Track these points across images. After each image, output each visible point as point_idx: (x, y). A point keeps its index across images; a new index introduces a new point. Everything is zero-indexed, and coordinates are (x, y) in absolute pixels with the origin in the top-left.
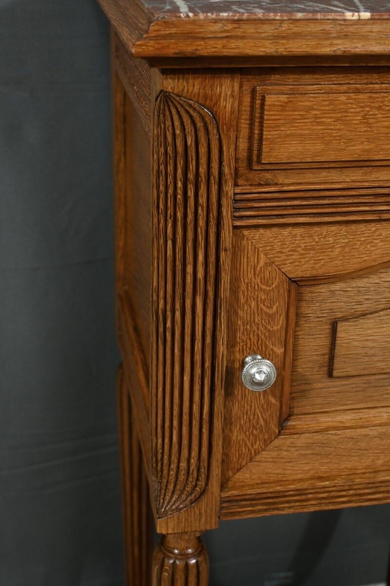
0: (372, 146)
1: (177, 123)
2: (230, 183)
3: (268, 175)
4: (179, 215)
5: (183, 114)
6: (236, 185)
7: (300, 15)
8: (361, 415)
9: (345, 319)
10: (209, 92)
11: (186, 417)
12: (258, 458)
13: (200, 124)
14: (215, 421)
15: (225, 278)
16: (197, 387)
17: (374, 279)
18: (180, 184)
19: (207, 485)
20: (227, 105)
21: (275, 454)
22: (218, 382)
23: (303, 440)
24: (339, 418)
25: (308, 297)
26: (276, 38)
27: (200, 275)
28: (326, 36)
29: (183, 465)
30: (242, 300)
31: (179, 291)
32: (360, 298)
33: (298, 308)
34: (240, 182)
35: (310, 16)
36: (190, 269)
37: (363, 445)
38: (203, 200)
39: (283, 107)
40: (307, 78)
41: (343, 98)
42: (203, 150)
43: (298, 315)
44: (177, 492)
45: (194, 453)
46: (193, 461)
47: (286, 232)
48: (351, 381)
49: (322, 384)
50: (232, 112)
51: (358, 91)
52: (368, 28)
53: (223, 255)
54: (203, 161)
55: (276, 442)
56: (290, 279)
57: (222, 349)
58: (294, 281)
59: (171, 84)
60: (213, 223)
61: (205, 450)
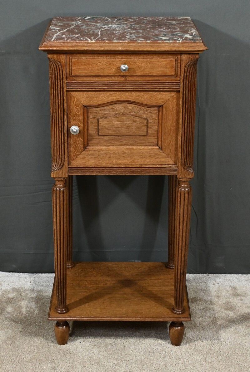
0: (99, 72)
1: (52, 65)
2: (65, 80)
3: (75, 78)
4: (54, 88)
5: (53, 63)
6: (66, 80)
7: (78, 41)
8: (108, 147)
9: (101, 118)
10: (58, 58)
11: (58, 143)
12: (78, 157)
13: (57, 65)
14: (65, 144)
15: (65, 104)
16: (60, 134)
17: (108, 108)
18: (54, 80)
19: (64, 163)
20: (63, 61)
21: (83, 156)
22: (65, 132)
23: (91, 152)
24: (102, 147)
25: (90, 111)
26: (71, 46)
27: (59, 103)
28: (83, 46)
29: (58, 157)
30: (71, 111)
31: (55, 107)
32: (104, 113)
33: (87, 114)
34: (68, 79)
35: (80, 41)
36: (57, 101)
37: (108, 156)
38: (59, 84)
39: (77, 62)
40: (82, 55)
41: (91, 60)
42: (58, 71)
43: (88, 117)
44: (56, 165)
45: (60, 153)
46: (60, 156)
47: (81, 93)
48: (105, 137)
49: (96, 138)
50: (64, 63)
51: (94, 58)
52: (94, 44)
53: (64, 97)
54: (59, 74)
55: (83, 152)
56: (83, 105)
57: (66, 123)
58: (85, 106)
59: (49, 56)
60: (62, 89)
61: (63, 152)
